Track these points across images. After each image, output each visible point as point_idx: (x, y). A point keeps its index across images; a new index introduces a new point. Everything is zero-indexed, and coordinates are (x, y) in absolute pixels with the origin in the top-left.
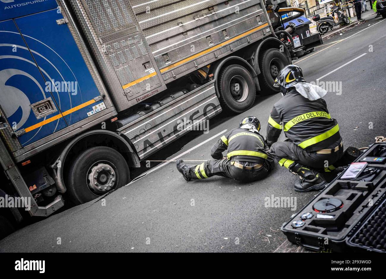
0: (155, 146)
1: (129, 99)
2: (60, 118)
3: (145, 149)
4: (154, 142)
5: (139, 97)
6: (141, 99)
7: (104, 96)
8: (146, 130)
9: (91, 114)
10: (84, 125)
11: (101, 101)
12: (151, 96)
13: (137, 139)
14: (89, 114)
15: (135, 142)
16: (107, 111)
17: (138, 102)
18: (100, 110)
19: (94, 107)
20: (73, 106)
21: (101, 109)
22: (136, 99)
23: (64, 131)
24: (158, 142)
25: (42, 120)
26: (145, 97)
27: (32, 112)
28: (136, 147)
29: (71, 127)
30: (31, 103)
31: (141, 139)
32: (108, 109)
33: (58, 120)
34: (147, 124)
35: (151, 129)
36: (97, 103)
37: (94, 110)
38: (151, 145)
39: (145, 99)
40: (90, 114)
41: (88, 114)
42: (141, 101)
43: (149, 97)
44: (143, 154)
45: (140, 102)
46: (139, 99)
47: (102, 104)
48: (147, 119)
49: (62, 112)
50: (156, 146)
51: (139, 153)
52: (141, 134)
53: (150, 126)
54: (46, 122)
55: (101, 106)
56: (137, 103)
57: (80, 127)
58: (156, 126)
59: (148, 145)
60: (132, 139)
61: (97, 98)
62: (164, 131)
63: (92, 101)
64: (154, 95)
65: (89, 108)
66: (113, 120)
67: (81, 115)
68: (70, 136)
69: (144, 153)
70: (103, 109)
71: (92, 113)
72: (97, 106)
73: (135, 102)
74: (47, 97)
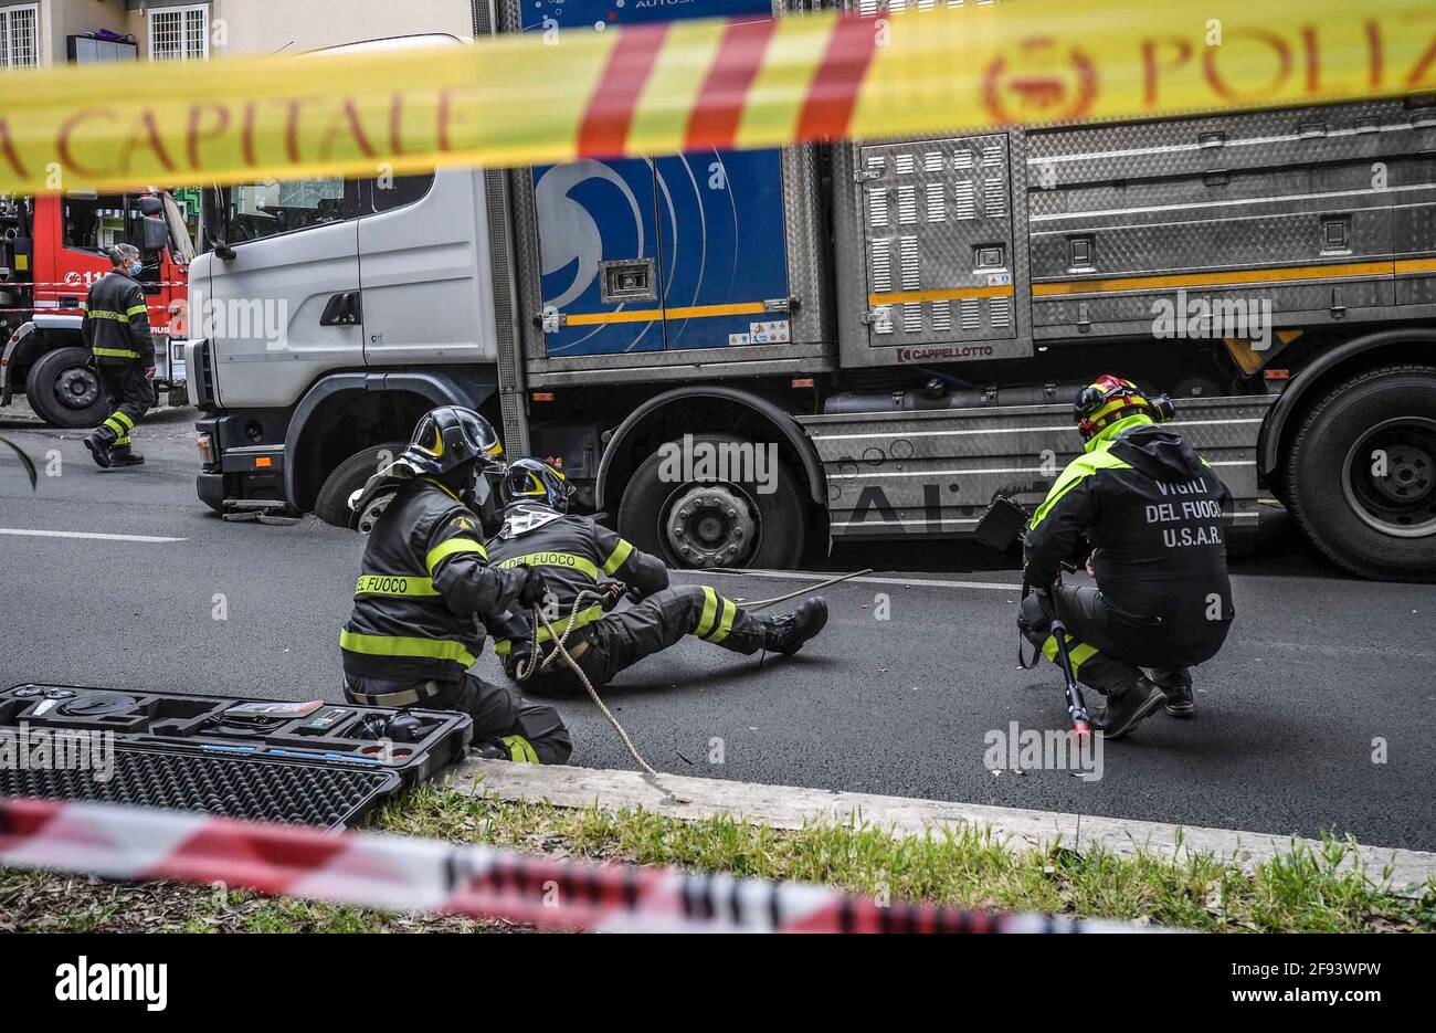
0: (898, 520)
1: (876, 341)
2: (655, 322)
3: (860, 512)
4: (899, 504)
5: (912, 349)
6: (917, 355)
7: (795, 306)
8: (888, 456)
9: (740, 342)
10: (711, 363)
11: (780, 315)
12: (954, 359)
13: (847, 472)
14: (734, 340)
15: (833, 476)
16: (788, 350)
17: (900, 359)
18: (769, 341)
19: (754, 326)
20: (700, 303)
21: (773, 338)
22: (900, 351)
23: (650, 358)
24: (917, 513)
25: (611, 308)
26: (935, 353)
27: (596, 282)
28: (832, 493)
29: (672, 355)
30: (605, 258)
31: (860, 476)
32: (796, 347)
33: (647, 322)
34: (897, 440)
35: (908, 460)
36: (769, 316)
37: (753, 334)
38: (888, 511)
39: (931, 360)
40: (737, 339)
41: (731, 337)
42: (913, 361)
43: (947, 360)
44: (847, 524)
45: (908, 362)
46: (908, 352)
47: (782, 326)
48: (908, 426)
49: (668, 305)
50: (902, 523)
51: (836, 515)
52: (863, 461)
53: (909, 450)
54: (619, 317)
55: (778, 331)
56: (895, 362)
57: (698, 365)
58: (931, 461)
59: (873, 505)
60: (827, 463)
61: (774, 304)
62: (954, 488)
63: (755, 308)
64: (970, 358)
65: (741, 324)
66: (796, 383)
67: (712, 334)
68: (663, 377)
69: (851, 521)
70: (778, 340)
71: (744, 339)
72: (766, 325)
73: (890, 357)
74: (645, 256)
